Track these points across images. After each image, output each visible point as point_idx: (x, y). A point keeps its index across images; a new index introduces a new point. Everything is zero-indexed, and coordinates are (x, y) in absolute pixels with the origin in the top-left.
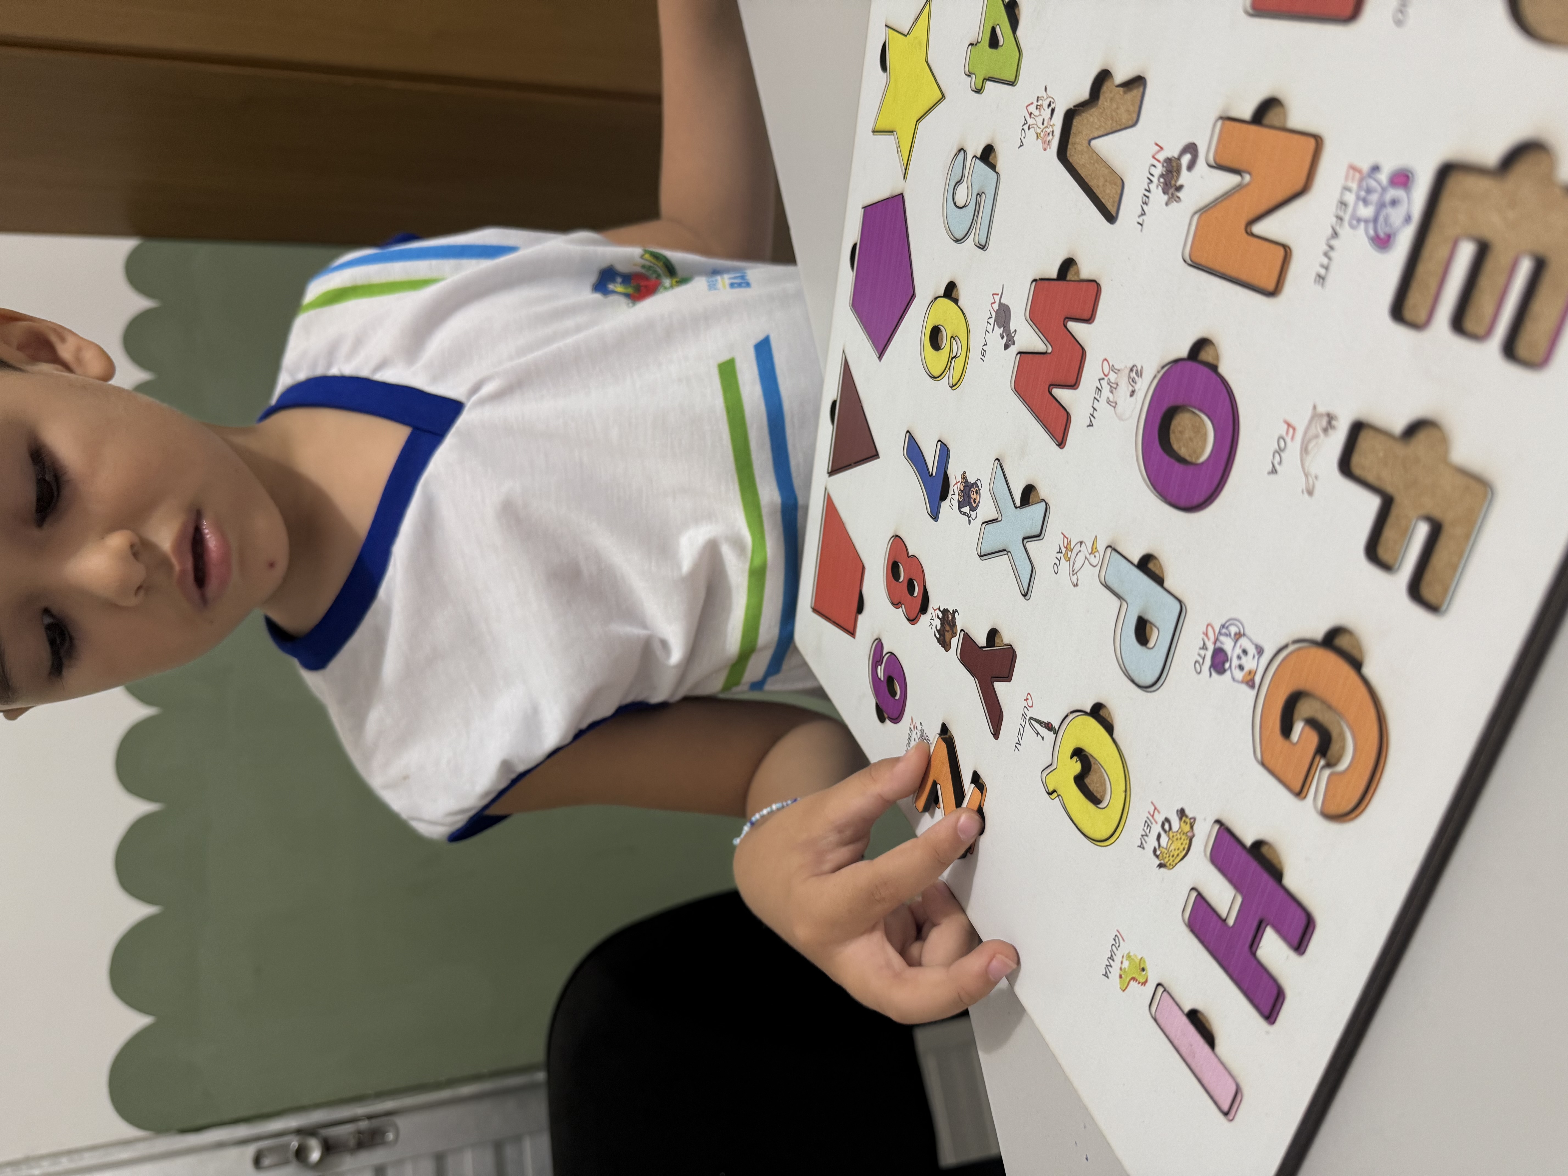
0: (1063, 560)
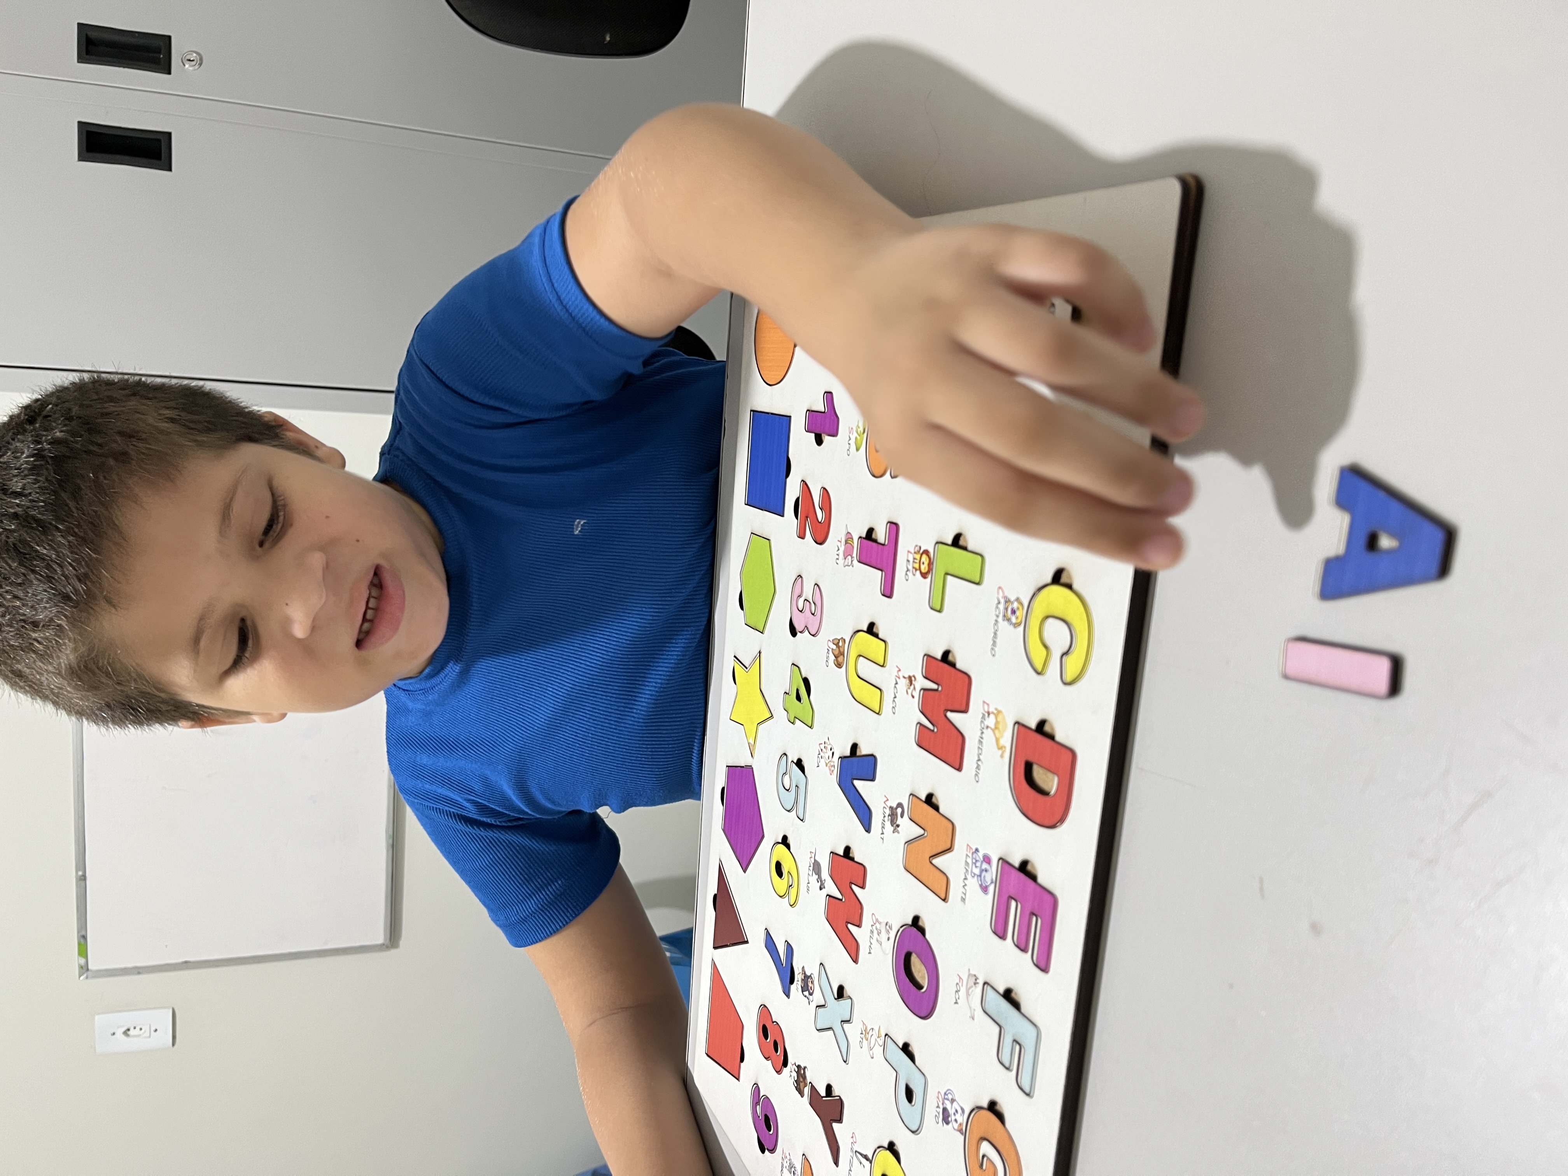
0: (864, 1039)
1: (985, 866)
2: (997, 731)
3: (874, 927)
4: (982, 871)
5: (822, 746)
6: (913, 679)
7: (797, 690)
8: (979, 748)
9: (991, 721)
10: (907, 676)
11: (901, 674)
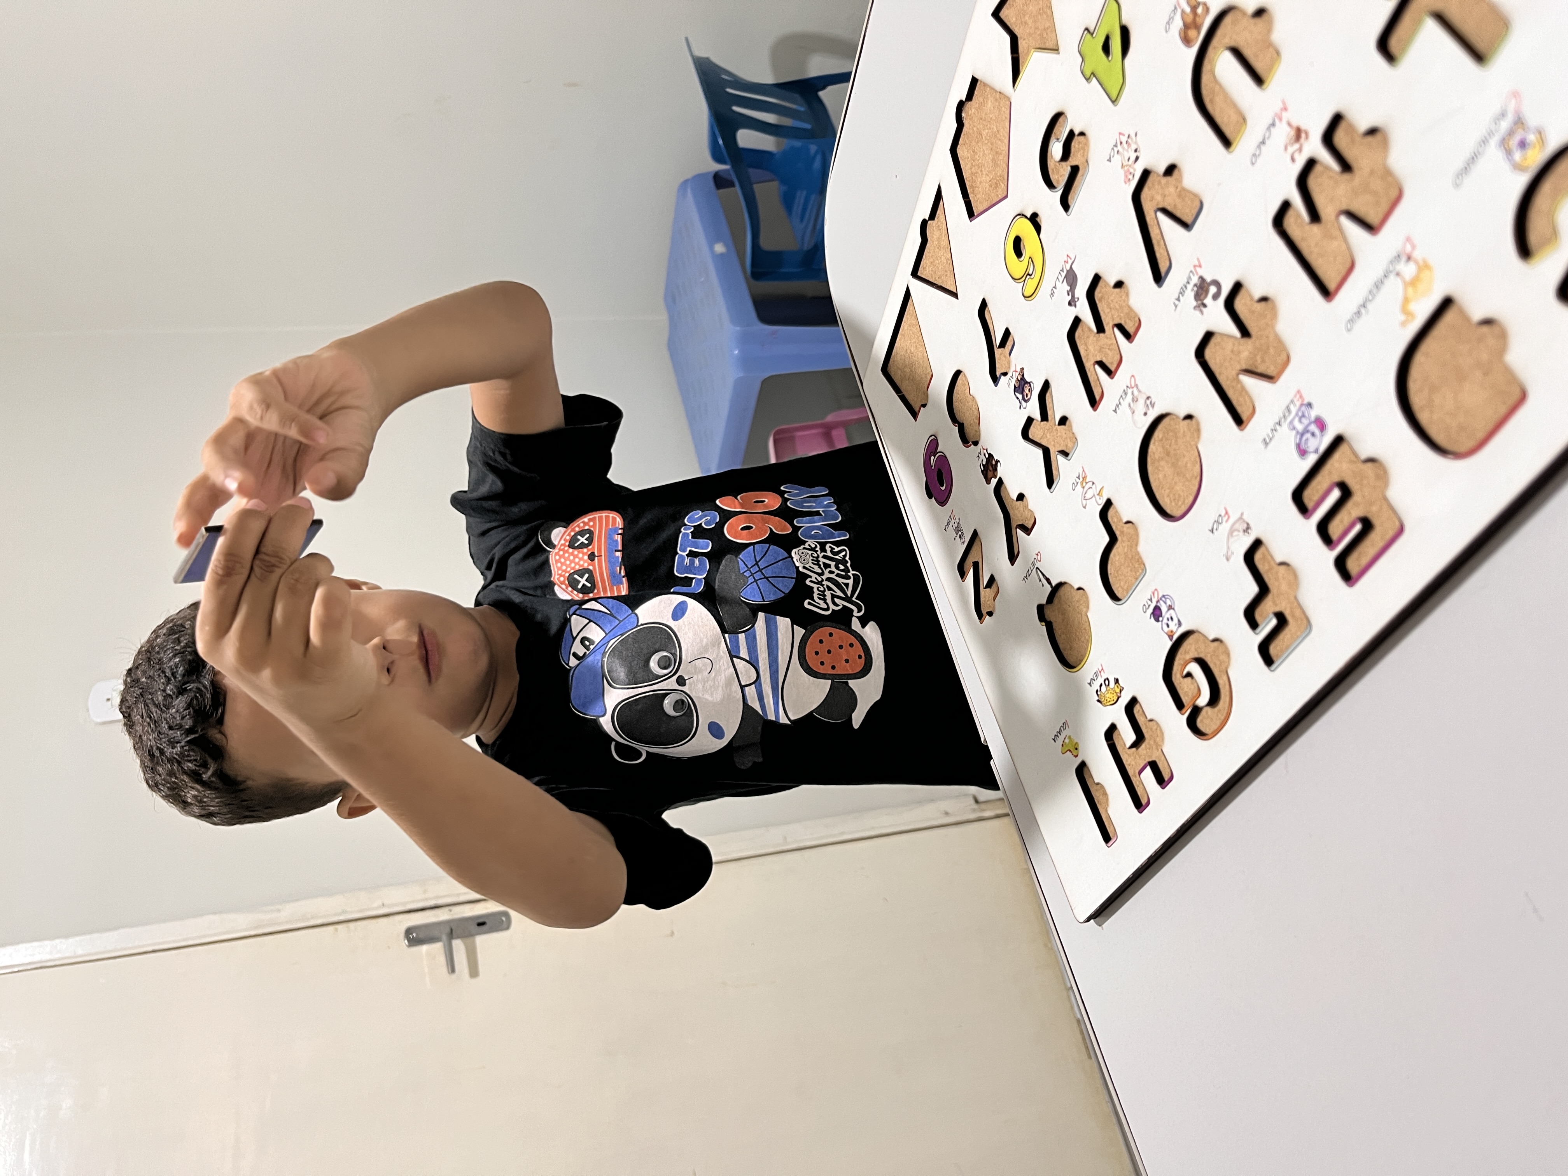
0: (1079, 484)
1: (1313, 428)
2: (1410, 290)
3: (1130, 391)
4: (1306, 431)
5: (1124, 139)
6: (1303, 135)
7: (1107, 39)
8: (1370, 292)
9: (1409, 270)
10: (1295, 123)
11: (1285, 115)
